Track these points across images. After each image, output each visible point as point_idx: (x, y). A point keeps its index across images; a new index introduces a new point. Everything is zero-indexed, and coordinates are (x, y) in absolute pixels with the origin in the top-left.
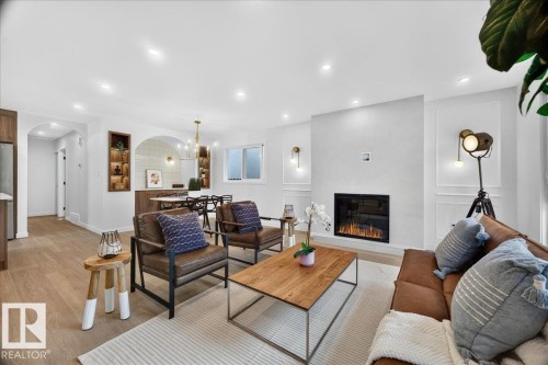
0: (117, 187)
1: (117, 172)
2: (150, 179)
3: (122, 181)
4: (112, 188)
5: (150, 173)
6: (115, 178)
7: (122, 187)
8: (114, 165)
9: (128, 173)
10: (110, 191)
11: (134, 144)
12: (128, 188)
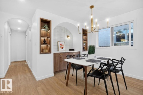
0: (44, 51)
1: (45, 42)
2: (59, 46)
3: (47, 48)
4: (42, 52)
5: (59, 43)
6: (44, 46)
7: (47, 51)
8: (43, 38)
9: (50, 43)
10: (41, 53)
11: (53, 26)
12: (50, 52)
